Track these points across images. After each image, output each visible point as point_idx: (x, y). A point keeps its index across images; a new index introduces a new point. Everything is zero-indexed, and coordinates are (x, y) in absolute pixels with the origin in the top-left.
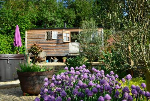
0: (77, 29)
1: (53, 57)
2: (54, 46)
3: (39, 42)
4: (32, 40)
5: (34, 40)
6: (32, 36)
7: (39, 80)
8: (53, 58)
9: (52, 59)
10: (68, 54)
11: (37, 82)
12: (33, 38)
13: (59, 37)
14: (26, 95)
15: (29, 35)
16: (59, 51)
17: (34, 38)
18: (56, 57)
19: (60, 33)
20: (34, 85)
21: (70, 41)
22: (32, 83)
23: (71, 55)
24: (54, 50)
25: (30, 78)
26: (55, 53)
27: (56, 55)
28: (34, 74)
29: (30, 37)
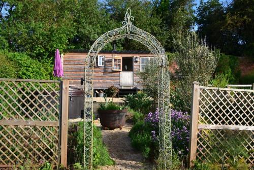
0: (131, 54)
1: (99, 90)
2: (100, 75)
3: (80, 70)
4: (70, 66)
5: (73, 66)
6: (70, 61)
7: (119, 116)
8: (98, 92)
9: (96, 93)
10: (119, 86)
11: (118, 118)
12: (71, 63)
13: (107, 64)
14: (107, 129)
15: (66, 60)
16: (107, 82)
17: (73, 63)
18: (102, 90)
19: (108, 58)
20: (115, 120)
21: (121, 70)
22: (113, 119)
23: (123, 88)
24: (101, 81)
25: (112, 115)
26: (101, 85)
27: (103, 87)
28: (116, 112)
29: (67, 62)
